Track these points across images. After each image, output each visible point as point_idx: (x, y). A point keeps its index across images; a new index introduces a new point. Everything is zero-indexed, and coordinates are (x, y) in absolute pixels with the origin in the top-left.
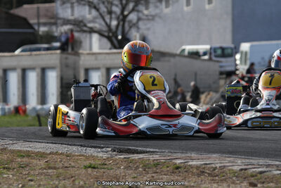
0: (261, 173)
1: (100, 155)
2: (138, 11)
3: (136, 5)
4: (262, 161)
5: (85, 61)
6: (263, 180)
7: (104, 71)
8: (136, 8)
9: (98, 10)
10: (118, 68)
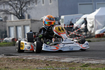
2: (26, 6)
5: (8, 24)
7: (15, 27)
8: (26, 5)
9: (12, 6)
10: (20, 26)
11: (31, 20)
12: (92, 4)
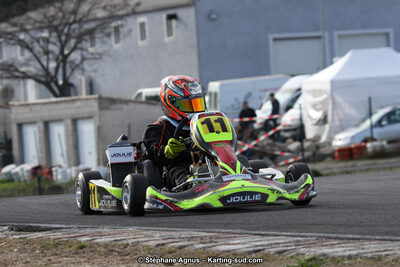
2: (82, 49)
3: (78, 42)
7: (41, 125)
8: (79, 45)
9: (31, 50)
11: (100, 99)
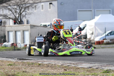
0: (68, 66)
1: (13, 61)
2: (25, 11)
4: (68, 62)
5: (7, 29)
6: (69, 68)
7: (14, 32)
8: (25, 10)
9: (12, 11)
10: (19, 31)
12: (91, 11)
